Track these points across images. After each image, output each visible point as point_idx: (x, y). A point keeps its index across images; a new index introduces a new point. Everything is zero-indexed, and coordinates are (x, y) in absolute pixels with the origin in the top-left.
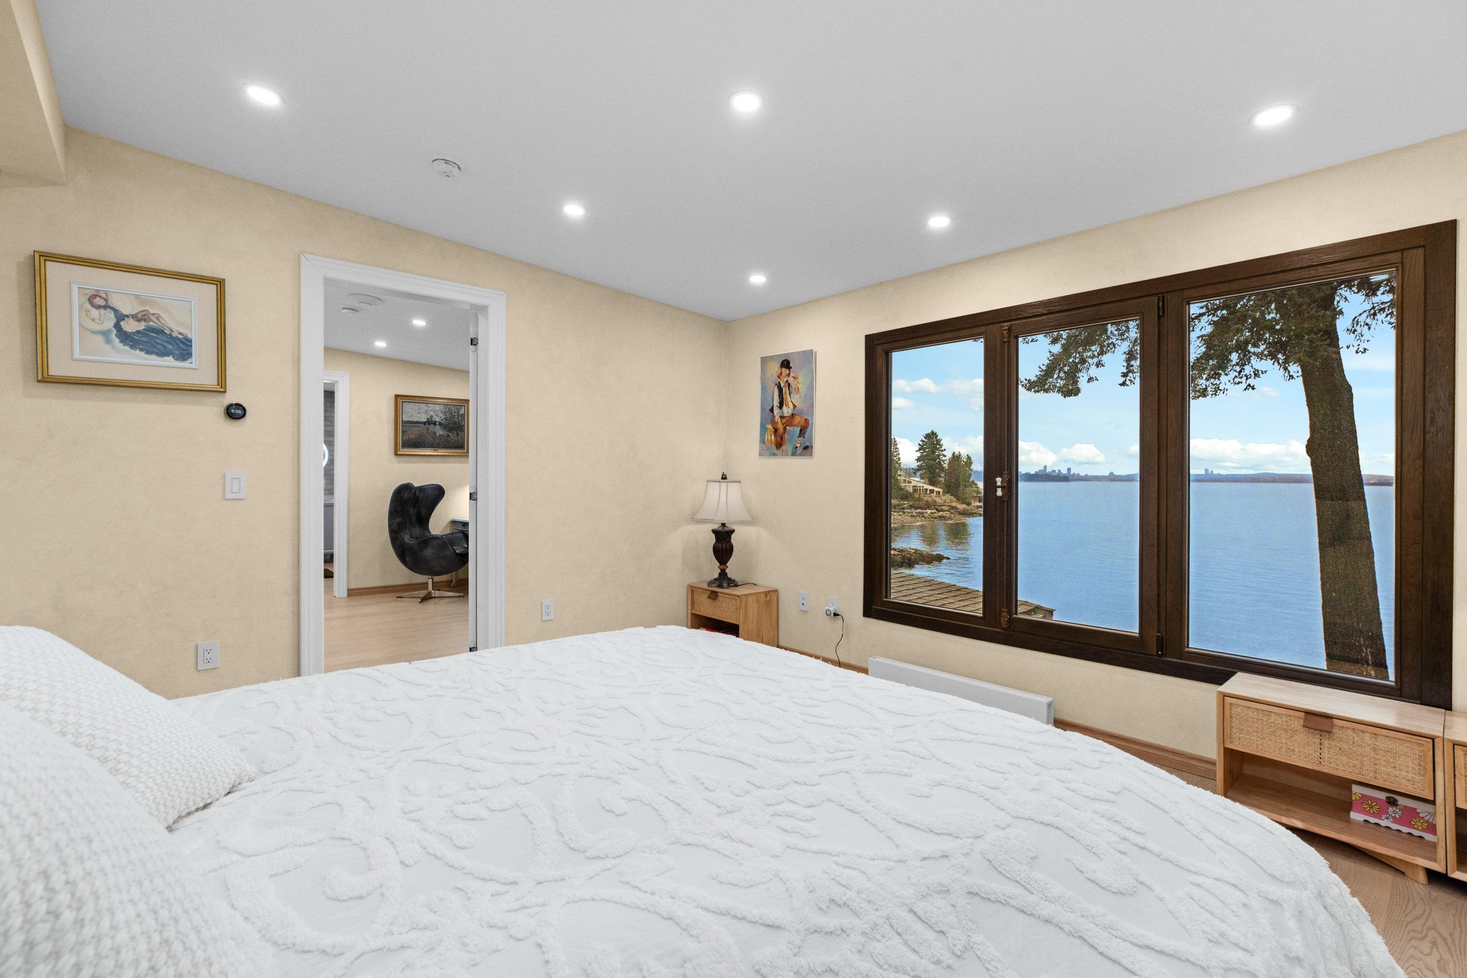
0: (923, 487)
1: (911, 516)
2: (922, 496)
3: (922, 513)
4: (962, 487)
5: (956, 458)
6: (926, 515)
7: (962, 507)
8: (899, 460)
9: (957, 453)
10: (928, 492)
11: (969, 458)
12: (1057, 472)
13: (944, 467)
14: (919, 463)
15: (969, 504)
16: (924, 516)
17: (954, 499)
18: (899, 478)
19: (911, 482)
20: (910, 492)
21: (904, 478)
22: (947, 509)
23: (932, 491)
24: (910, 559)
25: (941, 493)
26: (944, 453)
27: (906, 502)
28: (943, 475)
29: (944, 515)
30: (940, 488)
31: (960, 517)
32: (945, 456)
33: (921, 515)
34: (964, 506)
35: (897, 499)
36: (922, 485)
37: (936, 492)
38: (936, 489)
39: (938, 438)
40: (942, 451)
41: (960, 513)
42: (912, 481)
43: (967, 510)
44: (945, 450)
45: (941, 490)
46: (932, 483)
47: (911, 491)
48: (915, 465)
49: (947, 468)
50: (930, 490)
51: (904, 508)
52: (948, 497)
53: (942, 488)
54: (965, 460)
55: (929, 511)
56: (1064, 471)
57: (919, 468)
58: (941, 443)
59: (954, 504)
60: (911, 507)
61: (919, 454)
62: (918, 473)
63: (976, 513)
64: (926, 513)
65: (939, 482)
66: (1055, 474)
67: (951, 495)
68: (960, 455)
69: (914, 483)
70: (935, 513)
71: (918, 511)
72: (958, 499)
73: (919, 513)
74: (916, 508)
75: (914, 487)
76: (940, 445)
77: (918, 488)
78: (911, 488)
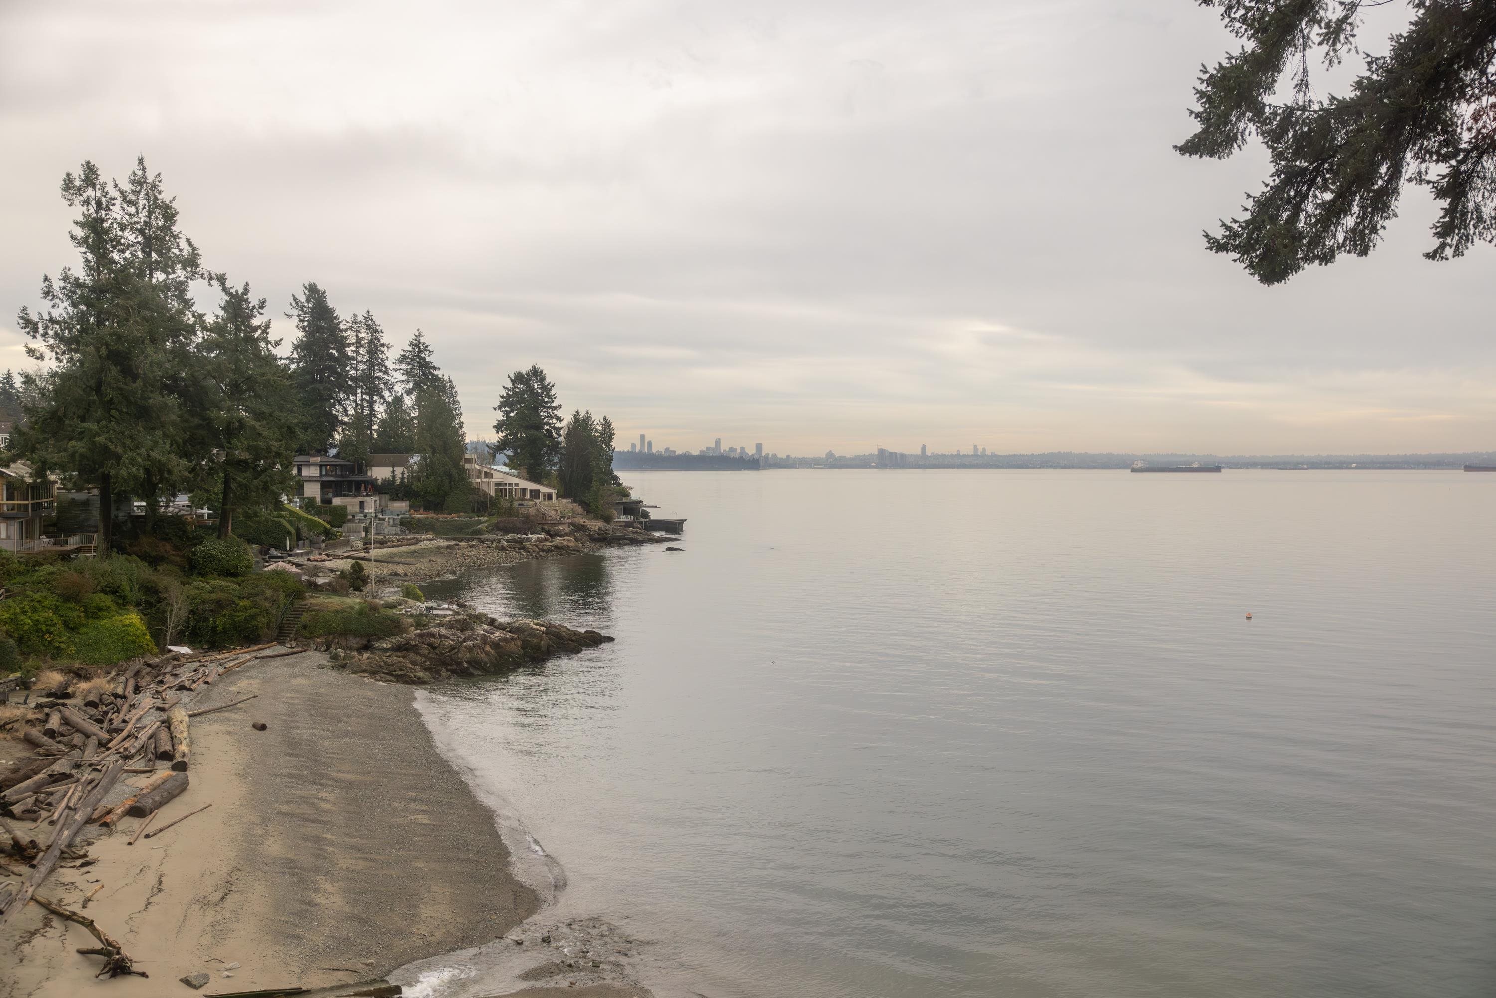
0: (516, 485)
1: (497, 548)
2: (516, 504)
3: (520, 542)
4: (595, 484)
5: (581, 425)
6: (528, 545)
7: (596, 525)
8: (461, 427)
9: (582, 414)
10: (528, 496)
11: (607, 424)
12: (739, 451)
13: (558, 443)
14: (501, 435)
15: (608, 519)
16: (523, 548)
17: (580, 510)
18: (467, 466)
19: (491, 476)
20: (491, 496)
21: (478, 467)
22: (567, 530)
23: (535, 494)
24: (537, 648)
25: (554, 497)
26: (558, 413)
27: (483, 519)
28: (556, 460)
29: (565, 543)
30: (548, 486)
31: (594, 546)
32: (559, 420)
33: (519, 545)
34: (600, 524)
35: (465, 512)
36: (515, 480)
37: (544, 495)
38: (544, 490)
39: (547, 381)
40: (555, 409)
41: (593, 539)
42: (495, 474)
43: (606, 532)
44: (560, 407)
45: (553, 492)
46: (534, 477)
47: (493, 494)
48: (494, 437)
49: (564, 444)
50: (531, 491)
51: (480, 532)
52: (565, 505)
53: (554, 488)
54: (599, 428)
55: (534, 537)
56: (751, 451)
57: (502, 446)
58: (552, 392)
59: (581, 520)
60: (497, 528)
61: (499, 416)
62: (500, 457)
63: (623, 538)
64: (529, 540)
65: (548, 474)
66: (736, 456)
67: (575, 501)
68: (589, 418)
69: (497, 478)
70: (546, 540)
71: (510, 536)
72: (589, 509)
73: (515, 541)
74: (506, 531)
75: (497, 484)
76: (549, 396)
77: (508, 487)
78: (493, 488)
